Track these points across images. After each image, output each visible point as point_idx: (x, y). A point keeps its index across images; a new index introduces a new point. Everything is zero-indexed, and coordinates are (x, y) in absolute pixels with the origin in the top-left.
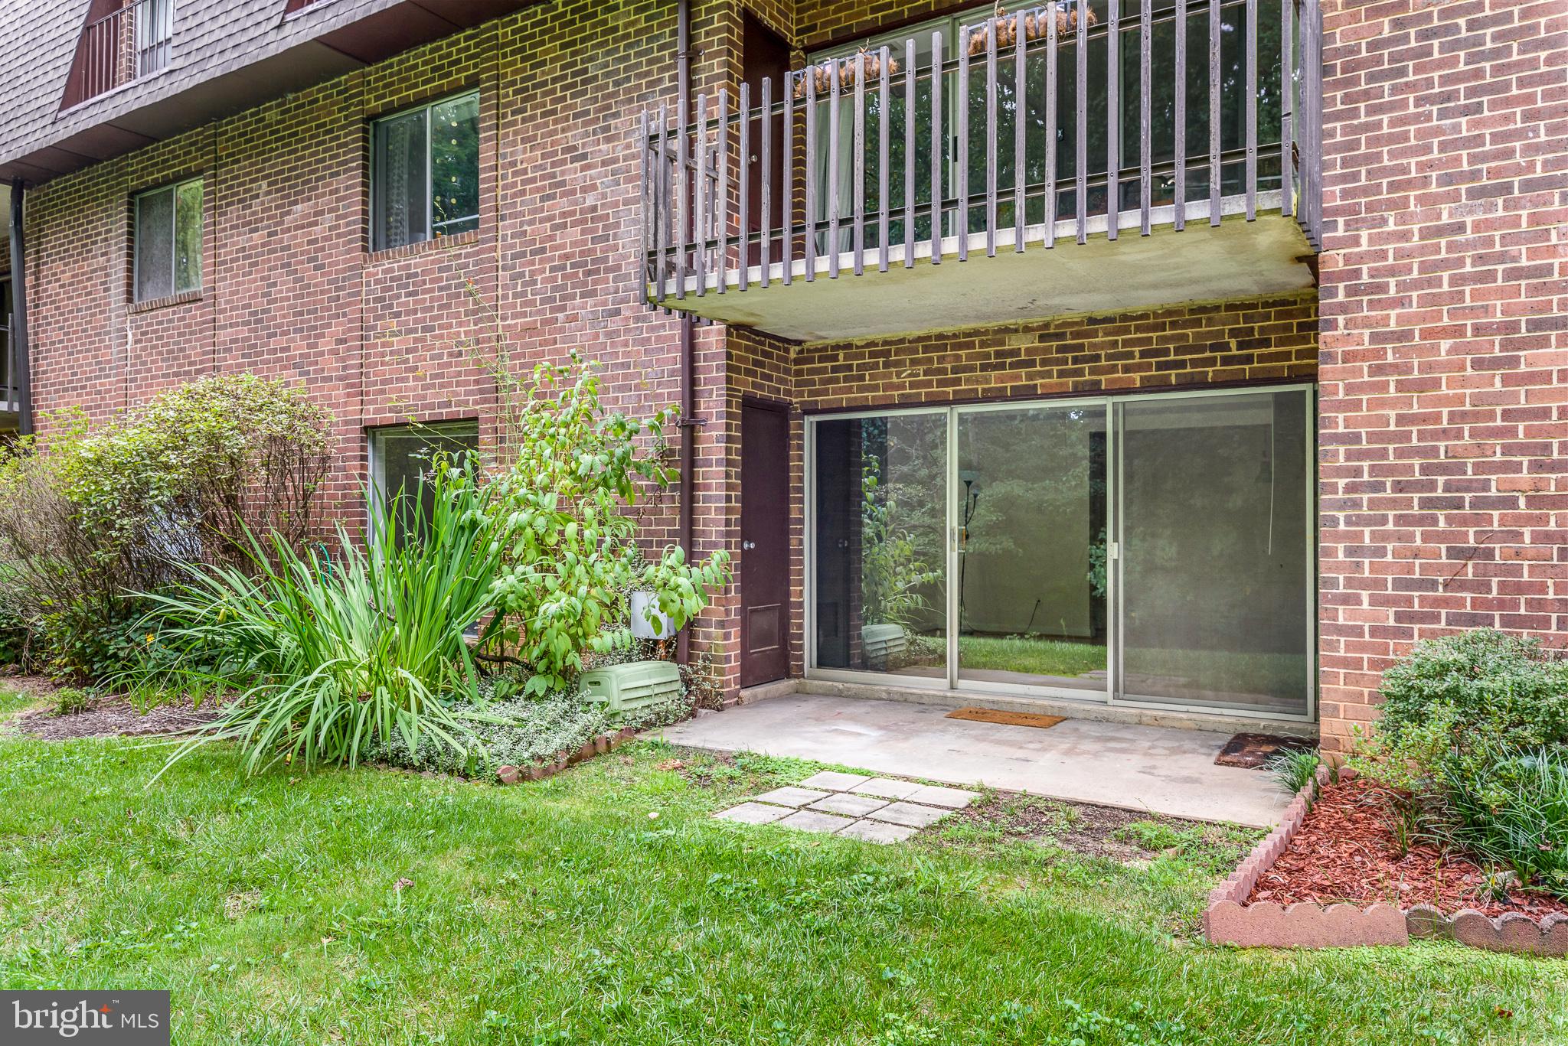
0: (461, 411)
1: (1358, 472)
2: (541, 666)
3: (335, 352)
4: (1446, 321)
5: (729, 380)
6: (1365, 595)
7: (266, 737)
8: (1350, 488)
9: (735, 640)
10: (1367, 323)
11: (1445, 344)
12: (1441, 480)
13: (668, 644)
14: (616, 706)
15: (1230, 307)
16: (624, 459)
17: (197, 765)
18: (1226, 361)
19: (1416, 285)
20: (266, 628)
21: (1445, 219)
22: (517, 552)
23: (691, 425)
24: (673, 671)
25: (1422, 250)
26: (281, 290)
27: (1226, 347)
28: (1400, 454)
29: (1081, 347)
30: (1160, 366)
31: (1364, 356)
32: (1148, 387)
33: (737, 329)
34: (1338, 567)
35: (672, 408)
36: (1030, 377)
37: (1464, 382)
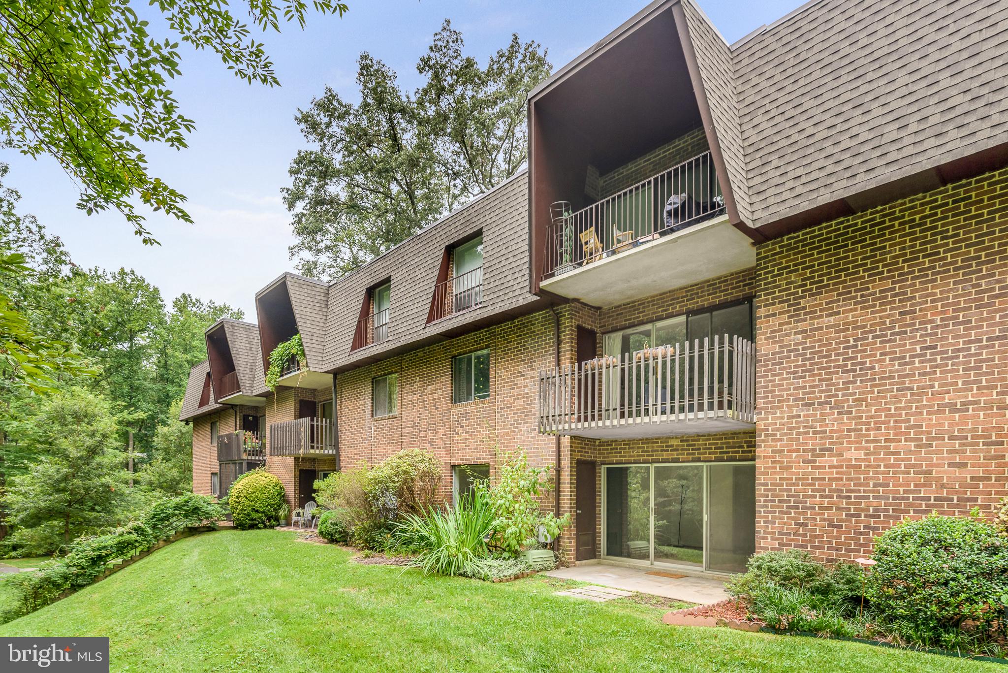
0: (484, 462)
1: (767, 496)
2: (507, 549)
3: (442, 438)
4: (795, 447)
5: (571, 455)
6: (769, 537)
7: (429, 565)
8: (765, 501)
9: (573, 544)
10: (770, 446)
11: (794, 455)
12: (792, 499)
13: (551, 544)
14: (531, 563)
15: (745, 433)
16: (535, 483)
17: (409, 573)
18: (743, 452)
19: (786, 434)
20: (427, 534)
21: (795, 413)
22: (500, 513)
23: (558, 471)
24: (551, 553)
25: (788, 423)
26: (423, 416)
27: (743, 447)
28: (780, 490)
29: (694, 445)
30: (721, 453)
31: (769, 457)
32: (717, 460)
33: (573, 438)
34: (761, 527)
35: (552, 463)
36: (677, 455)
37: (800, 468)
